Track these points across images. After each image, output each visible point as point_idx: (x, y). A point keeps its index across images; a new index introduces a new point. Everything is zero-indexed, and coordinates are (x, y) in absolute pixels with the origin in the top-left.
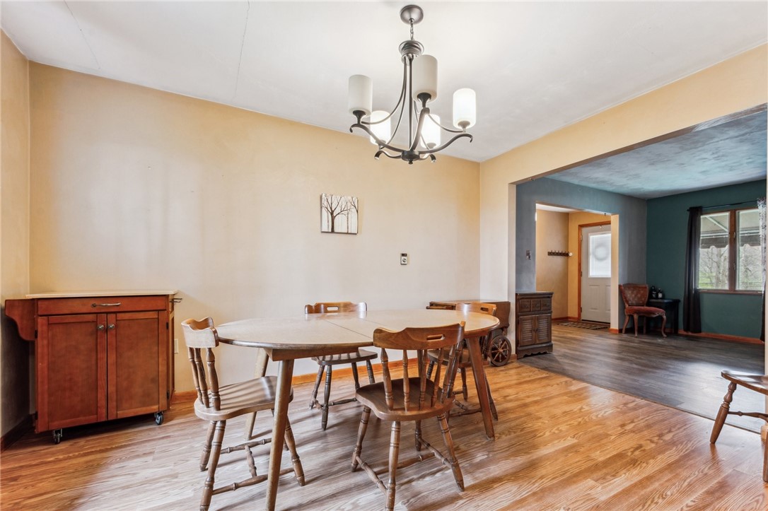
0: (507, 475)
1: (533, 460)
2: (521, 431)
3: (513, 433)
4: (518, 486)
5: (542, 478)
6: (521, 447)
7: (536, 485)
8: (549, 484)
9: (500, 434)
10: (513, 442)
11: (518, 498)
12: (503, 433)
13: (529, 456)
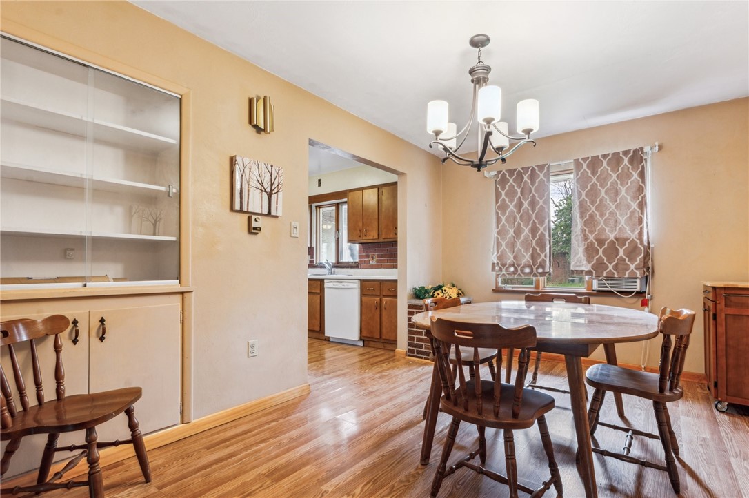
0: (398, 433)
1: (377, 450)
2: (393, 487)
3: (403, 479)
4: (389, 428)
5: (371, 437)
6: (390, 462)
7: (375, 432)
8: (365, 435)
9: (418, 473)
10: (400, 466)
11: (387, 423)
12: (414, 476)
13: (381, 453)
